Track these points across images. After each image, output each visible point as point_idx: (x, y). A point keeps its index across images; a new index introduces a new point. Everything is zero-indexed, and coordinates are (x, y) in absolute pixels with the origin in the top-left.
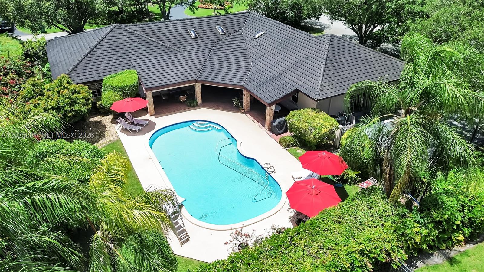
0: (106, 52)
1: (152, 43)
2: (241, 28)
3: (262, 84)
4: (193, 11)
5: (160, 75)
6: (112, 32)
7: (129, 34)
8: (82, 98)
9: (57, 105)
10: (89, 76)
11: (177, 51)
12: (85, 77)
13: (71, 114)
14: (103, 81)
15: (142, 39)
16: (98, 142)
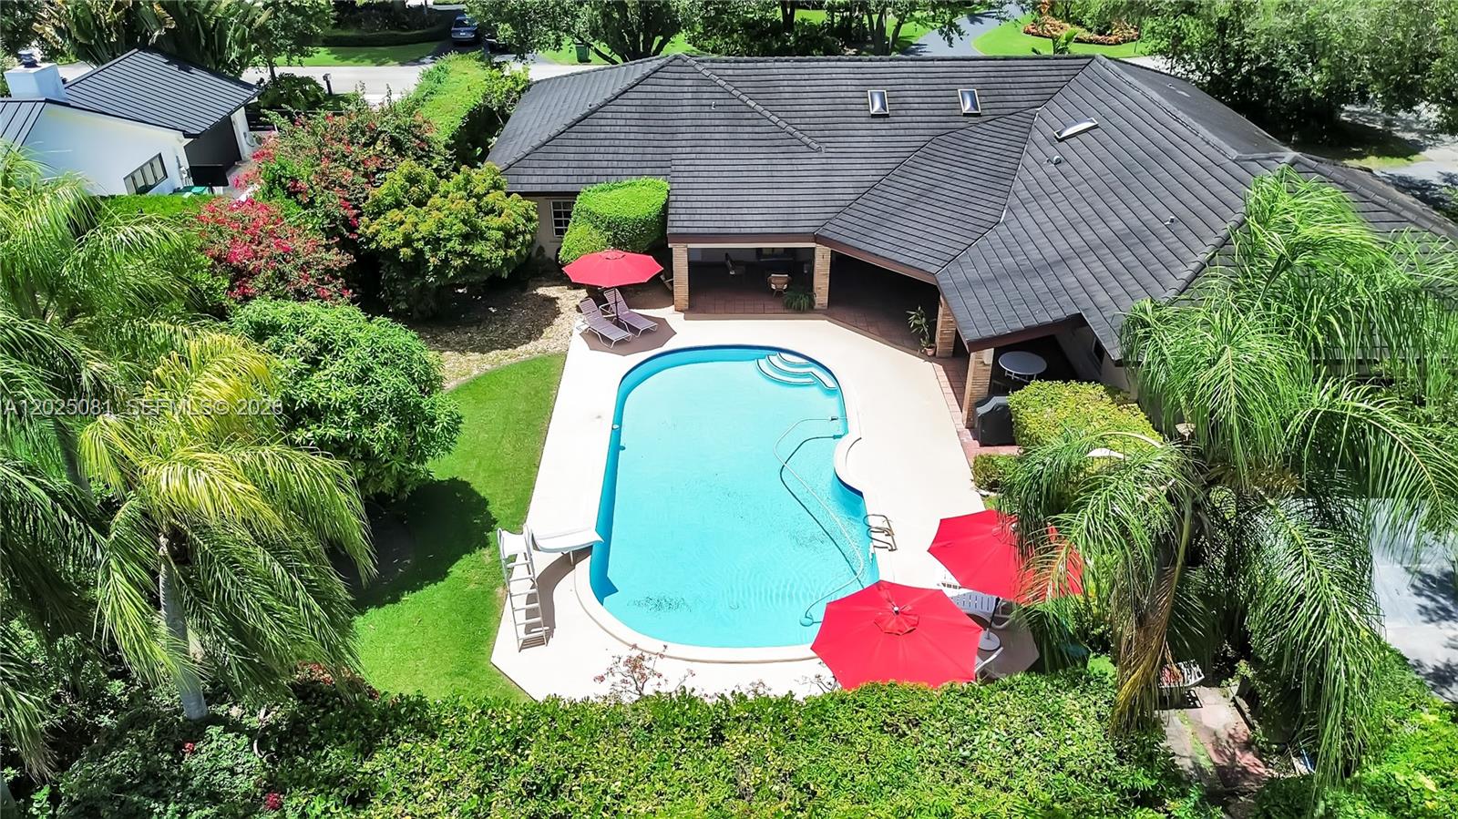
0: (623, 122)
1: (749, 115)
2: (1041, 103)
3: (990, 280)
4: (950, 40)
5: (726, 205)
6: (659, 74)
7: (700, 83)
8: (499, 229)
9: (433, 234)
10: (554, 180)
11: (808, 146)
12: (545, 179)
13: (459, 262)
14: (578, 197)
15: (728, 102)
16: (516, 347)
